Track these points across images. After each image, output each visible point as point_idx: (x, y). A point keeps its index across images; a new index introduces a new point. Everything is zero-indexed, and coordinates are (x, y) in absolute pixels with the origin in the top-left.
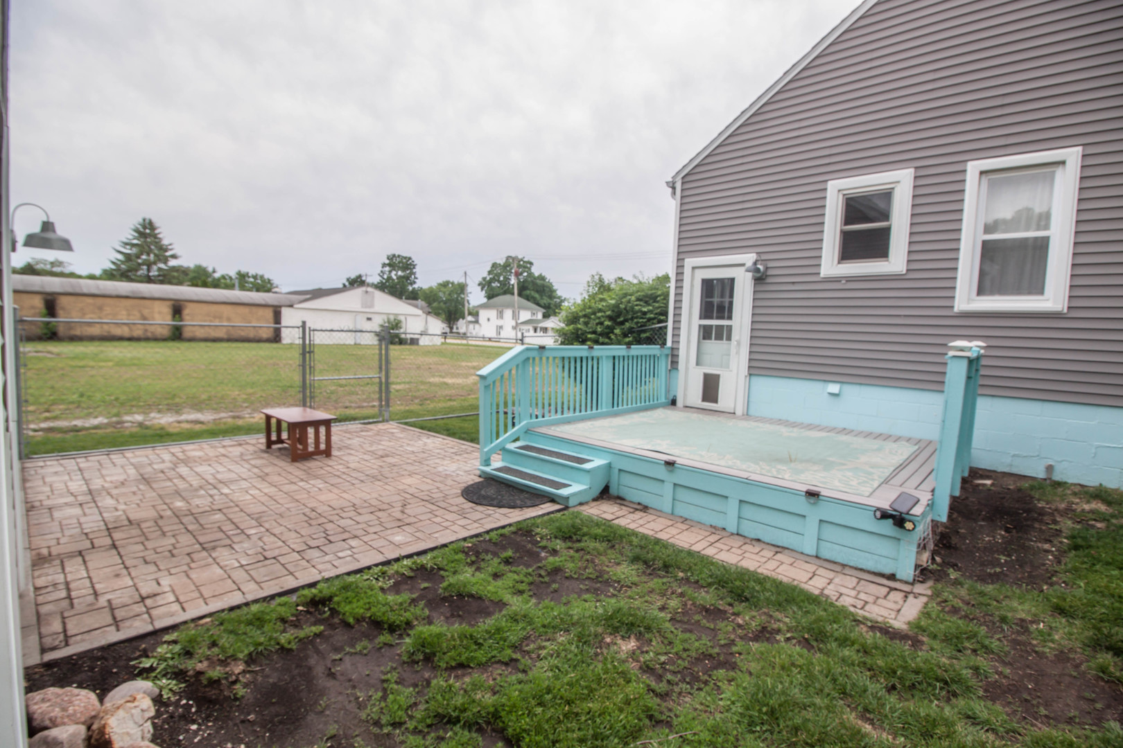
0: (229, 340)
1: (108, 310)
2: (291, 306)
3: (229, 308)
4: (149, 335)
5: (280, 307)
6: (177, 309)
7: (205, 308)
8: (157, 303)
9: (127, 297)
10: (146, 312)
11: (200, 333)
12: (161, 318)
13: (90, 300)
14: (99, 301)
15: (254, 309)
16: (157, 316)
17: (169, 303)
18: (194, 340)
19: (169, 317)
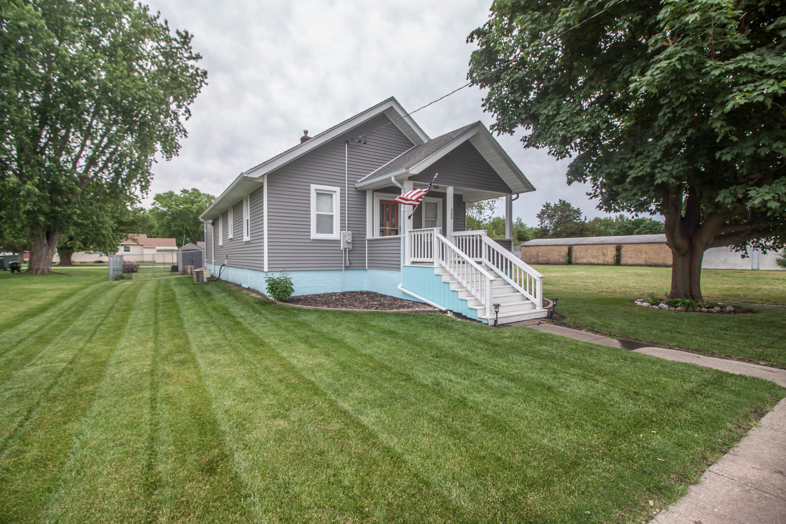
0: (646, 265)
1: (589, 251)
3: (646, 245)
4: (606, 262)
6: (619, 249)
7: (633, 247)
8: (610, 246)
9: (596, 244)
10: (604, 251)
11: (630, 261)
12: (611, 253)
13: (583, 247)
14: (586, 247)
16: (609, 253)
17: (615, 246)
18: (626, 265)
19: (615, 253)
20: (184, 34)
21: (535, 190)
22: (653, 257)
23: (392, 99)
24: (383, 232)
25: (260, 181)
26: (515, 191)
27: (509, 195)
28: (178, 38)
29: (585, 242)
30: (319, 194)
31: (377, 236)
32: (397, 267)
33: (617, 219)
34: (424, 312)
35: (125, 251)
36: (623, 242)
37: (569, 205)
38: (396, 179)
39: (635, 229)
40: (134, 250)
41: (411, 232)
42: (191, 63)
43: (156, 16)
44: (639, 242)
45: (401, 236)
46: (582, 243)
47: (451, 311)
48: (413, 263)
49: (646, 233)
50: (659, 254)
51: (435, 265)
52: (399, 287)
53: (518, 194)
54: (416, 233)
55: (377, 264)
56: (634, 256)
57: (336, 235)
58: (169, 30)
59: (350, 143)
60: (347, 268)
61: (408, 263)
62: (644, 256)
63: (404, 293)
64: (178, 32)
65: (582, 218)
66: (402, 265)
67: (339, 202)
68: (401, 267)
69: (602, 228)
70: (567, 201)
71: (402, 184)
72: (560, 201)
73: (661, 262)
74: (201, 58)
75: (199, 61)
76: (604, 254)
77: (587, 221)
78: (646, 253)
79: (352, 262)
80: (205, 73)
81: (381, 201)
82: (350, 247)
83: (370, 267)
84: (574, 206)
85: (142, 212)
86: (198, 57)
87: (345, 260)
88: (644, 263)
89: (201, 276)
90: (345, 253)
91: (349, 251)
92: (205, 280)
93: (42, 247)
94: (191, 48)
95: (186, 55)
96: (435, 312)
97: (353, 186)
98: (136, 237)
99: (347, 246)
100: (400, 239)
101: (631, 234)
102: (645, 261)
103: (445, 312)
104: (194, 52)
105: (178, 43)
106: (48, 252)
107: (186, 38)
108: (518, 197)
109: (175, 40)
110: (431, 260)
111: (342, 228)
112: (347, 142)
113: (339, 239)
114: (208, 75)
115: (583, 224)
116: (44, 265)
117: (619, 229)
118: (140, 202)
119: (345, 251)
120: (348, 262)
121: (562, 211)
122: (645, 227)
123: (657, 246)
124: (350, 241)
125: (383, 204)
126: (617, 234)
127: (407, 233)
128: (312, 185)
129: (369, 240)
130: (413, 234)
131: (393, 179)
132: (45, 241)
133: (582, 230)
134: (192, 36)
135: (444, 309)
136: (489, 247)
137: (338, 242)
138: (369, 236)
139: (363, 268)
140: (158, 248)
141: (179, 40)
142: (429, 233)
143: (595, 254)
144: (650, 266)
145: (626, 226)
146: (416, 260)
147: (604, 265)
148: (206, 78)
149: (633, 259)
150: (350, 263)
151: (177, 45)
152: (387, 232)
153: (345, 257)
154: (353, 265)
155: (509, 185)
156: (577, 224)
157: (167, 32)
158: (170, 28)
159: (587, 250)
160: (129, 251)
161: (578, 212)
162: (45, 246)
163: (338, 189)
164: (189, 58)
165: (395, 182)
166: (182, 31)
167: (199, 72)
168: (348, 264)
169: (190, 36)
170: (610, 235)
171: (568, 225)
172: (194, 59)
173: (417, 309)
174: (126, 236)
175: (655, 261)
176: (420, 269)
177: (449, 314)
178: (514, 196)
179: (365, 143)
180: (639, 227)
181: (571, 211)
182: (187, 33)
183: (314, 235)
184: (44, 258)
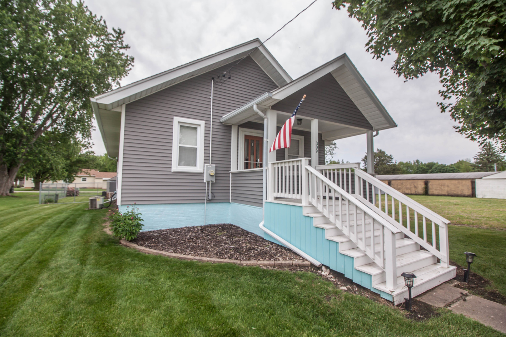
0: (448, 195)
1: (404, 184)
2: (481, 178)
3: (448, 181)
4: (417, 193)
5: (475, 179)
6: (426, 183)
7: (437, 182)
8: (419, 181)
9: (409, 180)
10: (416, 184)
11: (436, 192)
12: (421, 187)
13: (399, 181)
14: (402, 181)
15: (460, 181)
16: (419, 186)
17: (423, 181)
18: (433, 195)
19: (423, 186)
20: (118, 31)
21: (396, 126)
22: (454, 190)
23: (257, 40)
24: (247, 166)
25: (118, 110)
26: (376, 128)
27: (370, 132)
28: (114, 33)
29: (400, 178)
30: (183, 127)
31: (241, 169)
32: (258, 202)
33: (414, 163)
34: (290, 266)
35: (83, 180)
36: (430, 178)
37: (384, 153)
38: (258, 107)
39: (428, 169)
40: (89, 180)
41: (274, 164)
42: (122, 51)
43: (99, 19)
44: (442, 178)
45: (264, 168)
46: (398, 178)
47: (327, 267)
48: (276, 198)
49: (437, 173)
50: (458, 187)
51: (304, 204)
52: (261, 225)
53: (377, 131)
54: (280, 166)
55: (239, 198)
56: (439, 188)
57: (199, 167)
58: (107, 28)
59: (215, 79)
60: (210, 201)
61: (271, 199)
62: (446, 188)
63: (266, 233)
64: (114, 30)
65: (394, 162)
66: (264, 201)
67: (203, 135)
68: (264, 203)
69: (405, 169)
70: (383, 150)
71: (265, 114)
72: (378, 150)
73: (460, 193)
74: (129, 48)
75: (128, 49)
76: (415, 187)
77: (397, 164)
78: (448, 186)
79: (215, 195)
80: (133, 59)
81: (246, 136)
82: (214, 179)
83: (234, 200)
84: (388, 153)
85: (92, 154)
86: (127, 47)
87: (208, 193)
88: (447, 194)
89: (94, 203)
90: (208, 186)
91: (212, 184)
92: (98, 207)
93: (3, 177)
94: (123, 41)
95: (119, 45)
96: (304, 266)
97: (218, 121)
98: (89, 172)
99: (210, 179)
100: (262, 172)
101: (426, 172)
102: (447, 192)
103: (319, 268)
104: (124, 44)
105: (113, 36)
106: (8, 180)
107: (120, 34)
108: (377, 134)
109: (112, 34)
110: (298, 197)
111: (206, 161)
112: (213, 79)
113: (202, 171)
114: (135, 60)
115: (394, 165)
116: (4, 190)
117: (417, 170)
118: (91, 148)
119: (208, 183)
120: (210, 194)
121: (379, 157)
122: (436, 168)
123: (456, 182)
124: (212, 174)
125: (248, 139)
126: (416, 173)
127: (270, 165)
128: (175, 118)
129: (233, 174)
130: (276, 166)
131: (255, 107)
132: (6, 173)
133: (394, 170)
134: (124, 33)
135: (317, 263)
136: (364, 182)
137: (201, 174)
138: (233, 169)
139: (226, 201)
140: (104, 179)
141: (115, 36)
142: (295, 164)
143: (408, 186)
144: (452, 196)
145: (422, 168)
146: (280, 195)
147: (416, 195)
148: (133, 62)
149: (438, 191)
150: (213, 196)
151: (113, 38)
152: (252, 166)
153: (208, 190)
154: (216, 198)
155: (370, 122)
156: (390, 165)
157: (106, 29)
158: (108, 27)
159: (402, 184)
160: (85, 180)
161: (390, 157)
162: (5, 176)
163: (202, 123)
164: (121, 48)
165: (258, 111)
166: (116, 29)
167: (129, 58)
168: (210, 198)
169: (122, 32)
170: (411, 173)
171: (385, 166)
172: (124, 48)
173: (281, 261)
174: (81, 170)
175: (455, 193)
176: (284, 206)
177: (325, 273)
178: (375, 133)
179: (229, 78)
180: (431, 168)
181: (386, 156)
182: (120, 31)
183: (175, 167)
184: (4, 185)
